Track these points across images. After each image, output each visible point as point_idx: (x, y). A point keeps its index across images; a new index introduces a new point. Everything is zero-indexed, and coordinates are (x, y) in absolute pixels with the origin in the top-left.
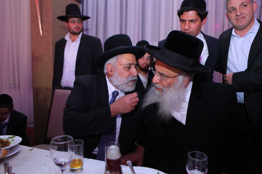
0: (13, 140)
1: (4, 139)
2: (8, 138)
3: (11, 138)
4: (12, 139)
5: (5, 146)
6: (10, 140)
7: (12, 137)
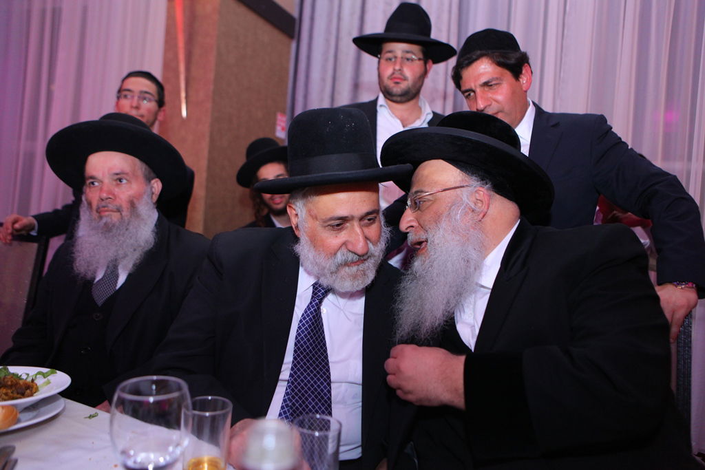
0: (49, 382)
1: (24, 377)
2: (36, 375)
3: (45, 375)
4: (46, 379)
5: (19, 396)
6: (40, 381)
7: (46, 373)
